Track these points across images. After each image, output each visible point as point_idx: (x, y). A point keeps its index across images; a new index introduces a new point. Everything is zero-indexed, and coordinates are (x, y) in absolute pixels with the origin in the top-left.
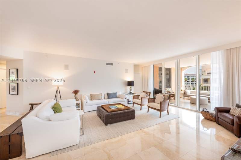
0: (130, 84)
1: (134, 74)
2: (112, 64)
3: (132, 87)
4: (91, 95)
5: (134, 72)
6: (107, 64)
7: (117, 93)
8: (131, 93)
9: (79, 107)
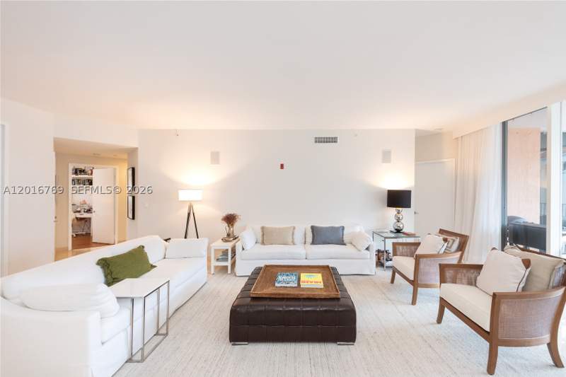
0: (398, 199)
1: (416, 165)
2: (334, 140)
3: (404, 211)
4: (263, 228)
5: (417, 160)
6: (319, 140)
7: (343, 228)
8: (398, 231)
9: (226, 260)
